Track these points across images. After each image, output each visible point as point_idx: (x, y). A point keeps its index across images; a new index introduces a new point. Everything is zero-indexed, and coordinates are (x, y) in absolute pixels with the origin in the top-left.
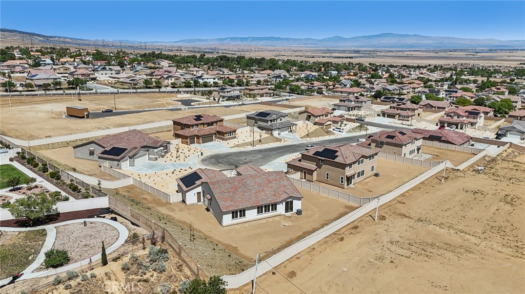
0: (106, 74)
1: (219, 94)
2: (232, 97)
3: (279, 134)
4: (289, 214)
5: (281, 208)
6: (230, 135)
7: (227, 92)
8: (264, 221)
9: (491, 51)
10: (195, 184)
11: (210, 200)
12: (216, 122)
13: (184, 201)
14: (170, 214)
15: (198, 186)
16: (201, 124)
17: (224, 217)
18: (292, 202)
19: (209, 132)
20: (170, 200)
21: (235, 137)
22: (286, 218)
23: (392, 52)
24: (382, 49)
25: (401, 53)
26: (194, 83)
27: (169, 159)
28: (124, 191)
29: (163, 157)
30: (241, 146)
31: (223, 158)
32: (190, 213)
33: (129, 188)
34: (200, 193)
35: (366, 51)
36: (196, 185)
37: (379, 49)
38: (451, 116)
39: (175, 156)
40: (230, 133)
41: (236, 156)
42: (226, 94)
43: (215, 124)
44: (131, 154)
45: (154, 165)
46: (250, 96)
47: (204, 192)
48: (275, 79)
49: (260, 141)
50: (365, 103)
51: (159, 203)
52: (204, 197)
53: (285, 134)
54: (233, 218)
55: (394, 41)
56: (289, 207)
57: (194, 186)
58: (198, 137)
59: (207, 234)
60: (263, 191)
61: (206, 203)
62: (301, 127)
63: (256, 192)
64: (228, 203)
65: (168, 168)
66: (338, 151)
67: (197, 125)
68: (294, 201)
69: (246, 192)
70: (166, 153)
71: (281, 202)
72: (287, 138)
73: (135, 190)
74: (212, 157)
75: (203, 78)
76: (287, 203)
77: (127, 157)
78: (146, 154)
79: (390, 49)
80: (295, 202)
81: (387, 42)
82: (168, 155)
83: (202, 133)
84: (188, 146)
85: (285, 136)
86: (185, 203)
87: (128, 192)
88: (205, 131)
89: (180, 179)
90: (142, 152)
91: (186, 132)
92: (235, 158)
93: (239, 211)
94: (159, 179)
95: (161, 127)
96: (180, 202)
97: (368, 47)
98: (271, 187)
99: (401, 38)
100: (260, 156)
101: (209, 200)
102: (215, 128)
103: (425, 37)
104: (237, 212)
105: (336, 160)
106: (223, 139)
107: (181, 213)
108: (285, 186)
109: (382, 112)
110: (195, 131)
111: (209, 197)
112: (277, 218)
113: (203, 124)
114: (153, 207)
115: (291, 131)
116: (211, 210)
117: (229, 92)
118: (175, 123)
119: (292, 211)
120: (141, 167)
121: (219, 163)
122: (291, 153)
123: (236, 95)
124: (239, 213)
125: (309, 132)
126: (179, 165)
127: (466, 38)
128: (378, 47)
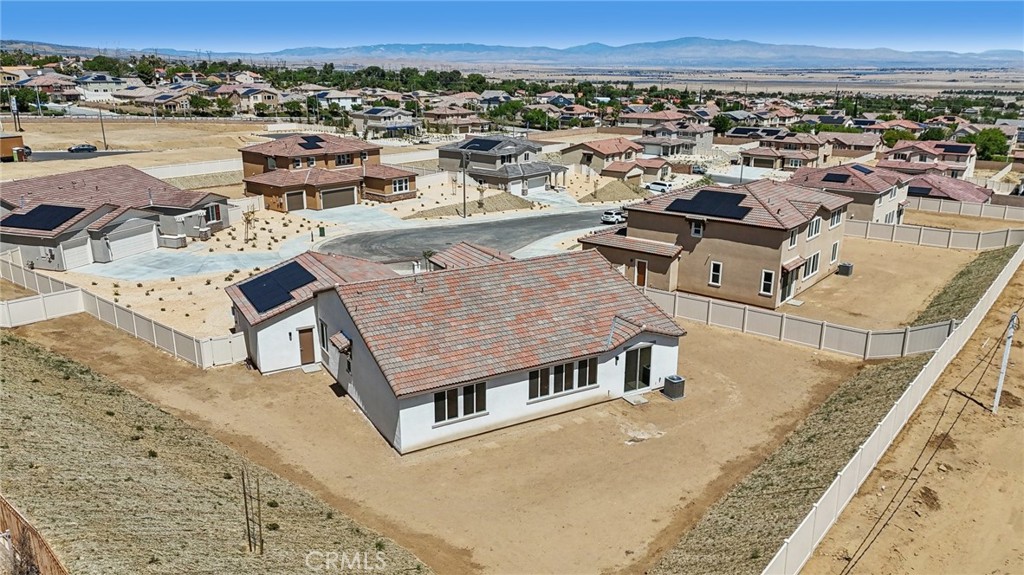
0: (105, 91)
1: (365, 123)
2: (395, 129)
3: (524, 192)
4: (637, 395)
5: (611, 375)
6: (401, 189)
7: (385, 118)
8: (554, 426)
9: (883, 71)
10: (292, 298)
11: (347, 351)
12: (362, 154)
13: (252, 362)
14: (194, 411)
15: (302, 306)
16: (319, 158)
17: (405, 414)
18: (647, 351)
19: (340, 177)
20: (201, 361)
21: (412, 196)
22: (628, 409)
23: (703, 73)
24: (684, 68)
25: (718, 74)
26: (309, 106)
27: (222, 244)
28: (45, 335)
29: (205, 237)
30: (431, 216)
31: (384, 241)
32: (270, 405)
33: (65, 327)
34: (310, 330)
35: (653, 71)
36: (293, 303)
37: (677, 68)
38: (903, 157)
39: (241, 238)
40: (400, 182)
41: (422, 237)
42: (382, 123)
43: (357, 160)
44: (95, 225)
45: (174, 259)
46: (437, 128)
47: (322, 326)
48: (486, 106)
49: (481, 204)
50: (702, 136)
51: (162, 370)
52: (323, 343)
53: (536, 192)
54: (439, 417)
55: (703, 53)
56: (638, 372)
57: (288, 305)
58: (311, 190)
59: (336, 487)
60: (541, 313)
61: (334, 366)
62: (574, 179)
63: (519, 320)
64: (419, 361)
65: (215, 267)
66: (745, 196)
67: (308, 160)
68: (655, 348)
69: (479, 318)
70: (218, 228)
71: (612, 354)
72: (545, 201)
73: (85, 330)
74: (350, 241)
75: (328, 96)
76: (631, 357)
77: (83, 235)
78: (149, 229)
79: (698, 69)
80: (657, 351)
81: (690, 54)
82: (222, 235)
83: (321, 181)
84: (283, 215)
85: (539, 197)
86: (256, 367)
87: (60, 336)
88: (331, 176)
89: (240, 287)
90: (133, 221)
91: (278, 178)
92: (419, 241)
93: (461, 390)
94: (182, 295)
95: (214, 176)
96: (239, 366)
97: (656, 65)
98: (568, 301)
99: (716, 47)
100: (488, 237)
101: (342, 352)
102: (356, 170)
103: (762, 45)
104: (453, 395)
105: (748, 220)
106: (381, 200)
107: (239, 403)
108: (614, 297)
109: (742, 154)
110: (301, 174)
111: (342, 341)
112: (601, 413)
113: (326, 158)
114: (135, 386)
115: (553, 187)
116: (351, 388)
117: (389, 118)
118: (249, 157)
119: (648, 385)
120: (131, 266)
121: (373, 252)
122: (567, 229)
123: (404, 125)
124: (461, 399)
125: (599, 187)
126: (253, 259)
127: (837, 47)
128: (675, 64)
